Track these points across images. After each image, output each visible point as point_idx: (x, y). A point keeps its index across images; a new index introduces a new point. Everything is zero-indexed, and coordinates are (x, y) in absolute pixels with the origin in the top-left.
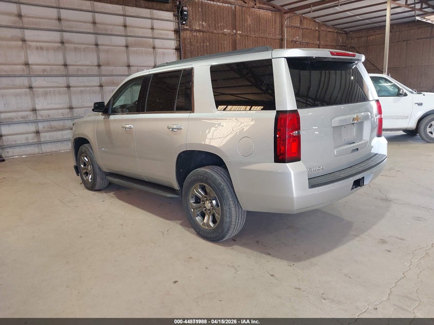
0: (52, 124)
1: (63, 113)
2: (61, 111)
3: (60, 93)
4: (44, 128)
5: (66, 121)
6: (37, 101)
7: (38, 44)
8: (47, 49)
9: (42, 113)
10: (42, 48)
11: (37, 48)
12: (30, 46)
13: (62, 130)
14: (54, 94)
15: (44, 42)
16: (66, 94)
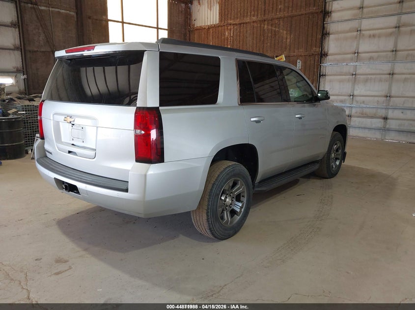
0: (364, 111)
1: (378, 101)
2: (376, 99)
3: (381, 80)
4: (356, 113)
5: (379, 110)
6: (356, 87)
7: (372, 32)
8: (380, 36)
9: (358, 98)
10: (374, 36)
11: (370, 36)
12: (363, 35)
13: (372, 117)
14: (374, 81)
15: (378, 29)
16: (387, 81)
